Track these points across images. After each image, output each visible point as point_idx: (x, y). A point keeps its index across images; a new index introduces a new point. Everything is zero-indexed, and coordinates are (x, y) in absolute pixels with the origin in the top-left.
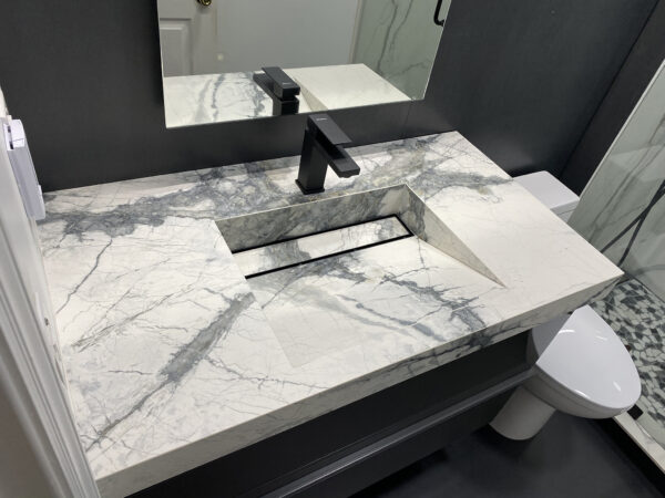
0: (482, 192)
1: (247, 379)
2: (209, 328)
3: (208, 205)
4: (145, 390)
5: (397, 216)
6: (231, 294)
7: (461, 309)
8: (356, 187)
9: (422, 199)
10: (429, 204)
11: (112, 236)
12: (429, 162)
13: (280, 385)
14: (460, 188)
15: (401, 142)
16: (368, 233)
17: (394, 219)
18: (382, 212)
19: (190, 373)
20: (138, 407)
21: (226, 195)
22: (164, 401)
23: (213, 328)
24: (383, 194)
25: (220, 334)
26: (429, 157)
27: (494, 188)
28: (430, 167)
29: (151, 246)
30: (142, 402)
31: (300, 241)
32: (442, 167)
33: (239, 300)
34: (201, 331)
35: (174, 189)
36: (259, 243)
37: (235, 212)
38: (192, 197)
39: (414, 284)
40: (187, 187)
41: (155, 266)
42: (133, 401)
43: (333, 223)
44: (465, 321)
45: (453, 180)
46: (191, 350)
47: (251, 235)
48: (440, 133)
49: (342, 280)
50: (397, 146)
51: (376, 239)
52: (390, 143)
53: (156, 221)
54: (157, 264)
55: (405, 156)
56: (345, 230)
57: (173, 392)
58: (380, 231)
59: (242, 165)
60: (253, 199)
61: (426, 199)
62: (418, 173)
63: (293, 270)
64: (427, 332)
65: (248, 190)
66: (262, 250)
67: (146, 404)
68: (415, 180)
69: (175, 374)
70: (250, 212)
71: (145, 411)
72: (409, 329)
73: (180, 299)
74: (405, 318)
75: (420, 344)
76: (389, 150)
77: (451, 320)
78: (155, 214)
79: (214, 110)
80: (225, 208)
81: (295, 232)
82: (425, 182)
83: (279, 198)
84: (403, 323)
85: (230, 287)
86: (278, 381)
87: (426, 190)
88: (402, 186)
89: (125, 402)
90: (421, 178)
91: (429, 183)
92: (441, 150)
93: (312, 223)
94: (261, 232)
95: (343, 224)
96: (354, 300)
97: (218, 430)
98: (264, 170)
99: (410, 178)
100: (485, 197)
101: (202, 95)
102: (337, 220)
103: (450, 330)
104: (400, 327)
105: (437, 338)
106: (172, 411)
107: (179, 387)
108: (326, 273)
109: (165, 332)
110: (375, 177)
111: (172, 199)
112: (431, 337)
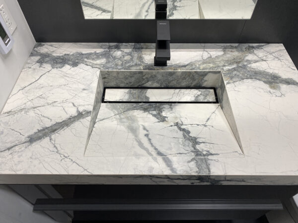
0: (271, 87)
1: (60, 154)
2: (61, 123)
3: (102, 61)
4: (17, 142)
5: (215, 89)
6: (81, 109)
7: (200, 157)
9: (225, 82)
10: (228, 87)
12: (247, 61)
14: (258, 82)
15: (237, 44)
19: (38, 142)
20: (9, 149)
21: (115, 58)
22: (20, 150)
23: (63, 123)
24: (204, 74)
25: (63, 128)
26: (250, 57)
28: (245, 63)
29: (65, 76)
30: (12, 147)
32: (254, 65)
34: (57, 123)
35: (92, 51)
36: (127, 86)
38: (98, 56)
39: (189, 132)
40: (99, 51)
42: (9, 145)
43: (171, 85)
44: (198, 166)
45: (257, 75)
46: (46, 130)
47: (122, 81)
48: (269, 43)
49: (154, 118)
50: (232, 47)
51: (193, 99)
52: (229, 44)
53: (75, 64)
54: (61, 85)
55: (234, 54)
56: (177, 90)
57: (26, 147)
58: (199, 95)
59: (133, 44)
60: (126, 63)
61: (228, 83)
62: (235, 66)
64: (168, 162)
65: (127, 58)
66: (127, 90)
67: (13, 149)
68: (229, 70)
69: (32, 140)
70: (120, 69)
71: (10, 151)
72: (160, 159)
73: (59, 105)
74: (162, 150)
76: (225, 49)
77: (189, 162)
78: (77, 61)
81: (148, 85)
82: (235, 72)
84: (159, 154)
86: (72, 160)
87: (232, 78)
88: (219, 72)
89: (6, 144)
90: (234, 69)
91: (238, 74)
96: (147, 131)
97: (31, 173)
98: (142, 48)
99: (226, 68)
100: (272, 91)
103: (184, 168)
104: (154, 153)
105: (172, 170)
106: (19, 157)
107: (30, 146)
108: (149, 111)
109: (42, 118)
111: (88, 56)
112: (169, 168)
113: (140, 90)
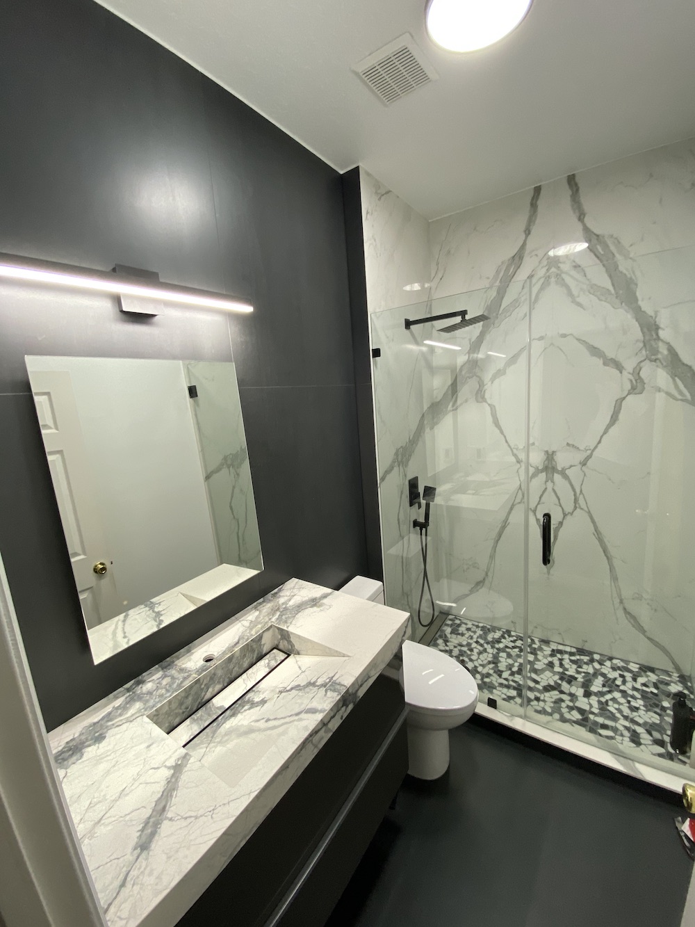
0: (319, 607)
1: (201, 816)
2: (162, 795)
3: (138, 707)
4: (125, 869)
5: (276, 648)
6: (171, 762)
7: (330, 685)
8: (240, 642)
9: (285, 628)
10: (291, 629)
11: (66, 769)
12: (283, 604)
13: (227, 806)
14: (307, 610)
15: (262, 600)
16: (261, 668)
17: (275, 651)
18: (265, 651)
19: (156, 837)
20: (123, 885)
21: (150, 693)
22: (142, 869)
23: (165, 794)
24: (260, 637)
25: (171, 796)
26: (282, 600)
27: (325, 601)
28: (284, 606)
29: (99, 760)
30: (125, 879)
31: (214, 700)
32: (291, 603)
33: (179, 763)
34: (156, 802)
35: (109, 709)
36: (183, 717)
37: (160, 701)
38: (124, 708)
39: (299, 686)
40: (118, 702)
41: (108, 772)
42: (117, 883)
43: (234, 674)
44: (334, 691)
45: (300, 607)
46: (152, 820)
47: (176, 714)
48: (283, 583)
49: (252, 710)
50: (260, 604)
51: (267, 670)
52: (255, 603)
53: (99, 739)
54: (109, 771)
55: (267, 607)
56: (244, 676)
57: (147, 859)
58: (268, 663)
59: (157, 666)
60: (170, 686)
61: (288, 627)
62: (278, 613)
63: (215, 724)
64: (313, 711)
65: (165, 682)
66: (188, 722)
67: (128, 879)
68: (277, 619)
69: (144, 846)
70: (171, 696)
71: (129, 885)
72: (303, 716)
73: (133, 788)
74: (297, 710)
75: (312, 721)
76: (256, 608)
77: (325, 695)
78: (97, 735)
79: (126, 640)
80: (151, 703)
81: (208, 695)
82: (284, 617)
83: (189, 676)
84: (297, 714)
85: (170, 757)
86: (224, 804)
87: (286, 622)
88: (271, 626)
89: (111, 887)
90: (281, 616)
91: (287, 616)
92: (288, 594)
93: (219, 682)
94: (183, 707)
95: (241, 672)
96: (263, 719)
97: (190, 866)
98: (173, 662)
99: (273, 619)
100: (321, 608)
101: (114, 633)
102: (236, 670)
103: (327, 702)
104: (297, 718)
105: (321, 711)
106: (150, 874)
107: (151, 853)
108: (239, 712)
109: (127, 818)
110: (251, 629)
111: (109, 717)
112: (317, 713)
113: (204, 708)
